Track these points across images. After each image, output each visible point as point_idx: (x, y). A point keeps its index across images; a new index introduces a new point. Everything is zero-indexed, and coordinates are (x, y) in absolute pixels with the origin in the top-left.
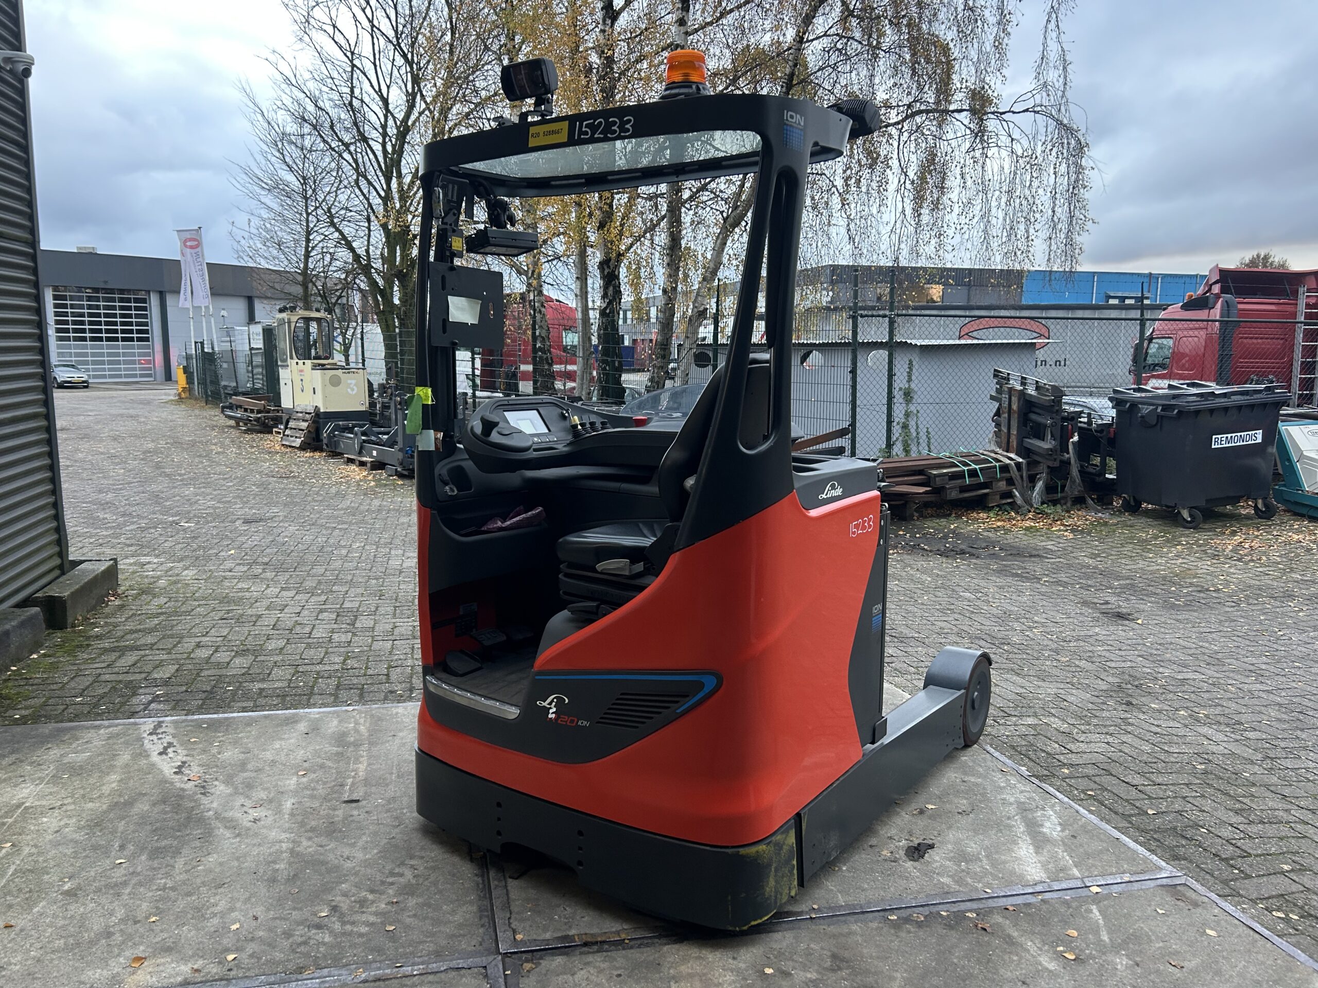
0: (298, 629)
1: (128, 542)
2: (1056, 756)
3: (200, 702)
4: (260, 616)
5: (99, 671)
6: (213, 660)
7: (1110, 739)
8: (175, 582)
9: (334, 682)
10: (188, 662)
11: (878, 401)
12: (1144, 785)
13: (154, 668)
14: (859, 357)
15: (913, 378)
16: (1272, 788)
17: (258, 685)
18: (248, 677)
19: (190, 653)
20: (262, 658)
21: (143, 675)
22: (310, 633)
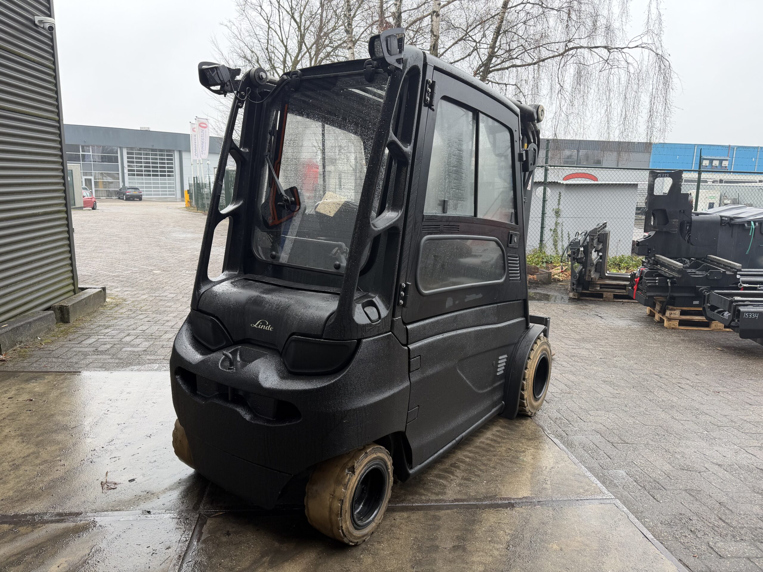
3: (115, 364)
5: (73, 345)
6: (132, 343)
8: (135, 301)
10: (119, 343)
11: (536, 216)
13: (101, 345)
15: (561, 202)
18: (145, 353)
19: (122, 338)
21: (94, 349)
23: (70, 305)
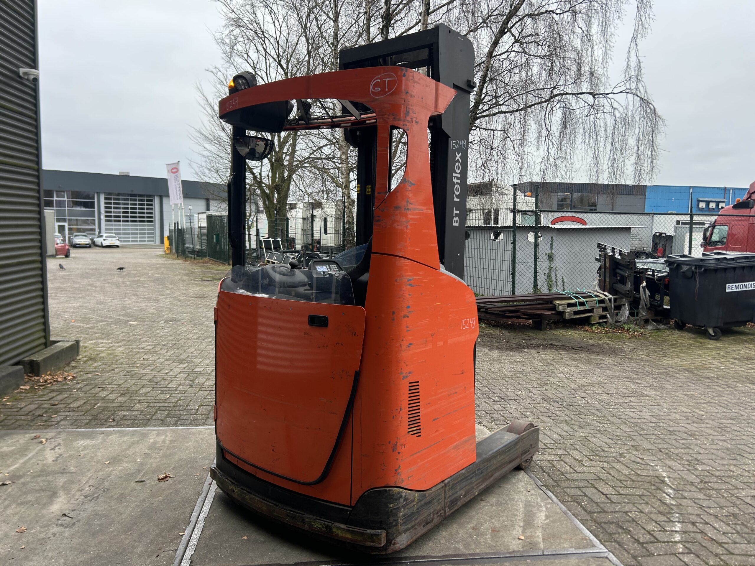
0: (162, 383)
1: (97, 331)
2: (565, 475)
3: (88, 421)
4: (146, 374)
5: (43, 402)
6: (107, 398)
7: (605, 465)
8: (111, 354)
9: (165, 413)
10: (93, 398)
11: (528, 260)
12: (612, 494)
13: (73, 401)
14: (517, 234)
15: (554, 247)
16: (696, 501)
17: (123, 413)
18: (121, 408)
19: (96, 394)
20: (134, 398)
21: (65, 405)
22: (167, 385)
23: (40, 359)
